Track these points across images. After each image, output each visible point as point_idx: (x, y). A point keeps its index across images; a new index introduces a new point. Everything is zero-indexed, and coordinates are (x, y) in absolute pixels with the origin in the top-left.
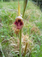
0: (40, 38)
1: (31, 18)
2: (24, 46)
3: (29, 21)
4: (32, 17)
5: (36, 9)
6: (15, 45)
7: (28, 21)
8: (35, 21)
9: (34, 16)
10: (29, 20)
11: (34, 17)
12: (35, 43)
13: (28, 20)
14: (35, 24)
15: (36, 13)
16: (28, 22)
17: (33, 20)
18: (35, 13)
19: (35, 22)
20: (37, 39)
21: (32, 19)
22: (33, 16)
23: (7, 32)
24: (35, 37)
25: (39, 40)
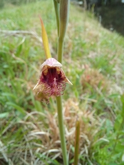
0: (110, 100)
1: (76, 48)
2: (69, 132)
3: (72, 57)
4: (78, 44)
5: (84, 21)
6: (43, 133)
7: (68, 58)
8: (88, 54)
9: (84, 42)
10: (70, 54)
11: (82, 45)
12: (100, 117)
13: (67, 56)
14: (90, 64)
15: (87, 30)
16: (70, 61)
17: (83, 53)
18: (85, 31)
19: (88, 59)
20: (103, 104)
21: (77, 50)
22: (79, 42)
23: (13, 100)
24: (95, 99)
25: (109, 106)
